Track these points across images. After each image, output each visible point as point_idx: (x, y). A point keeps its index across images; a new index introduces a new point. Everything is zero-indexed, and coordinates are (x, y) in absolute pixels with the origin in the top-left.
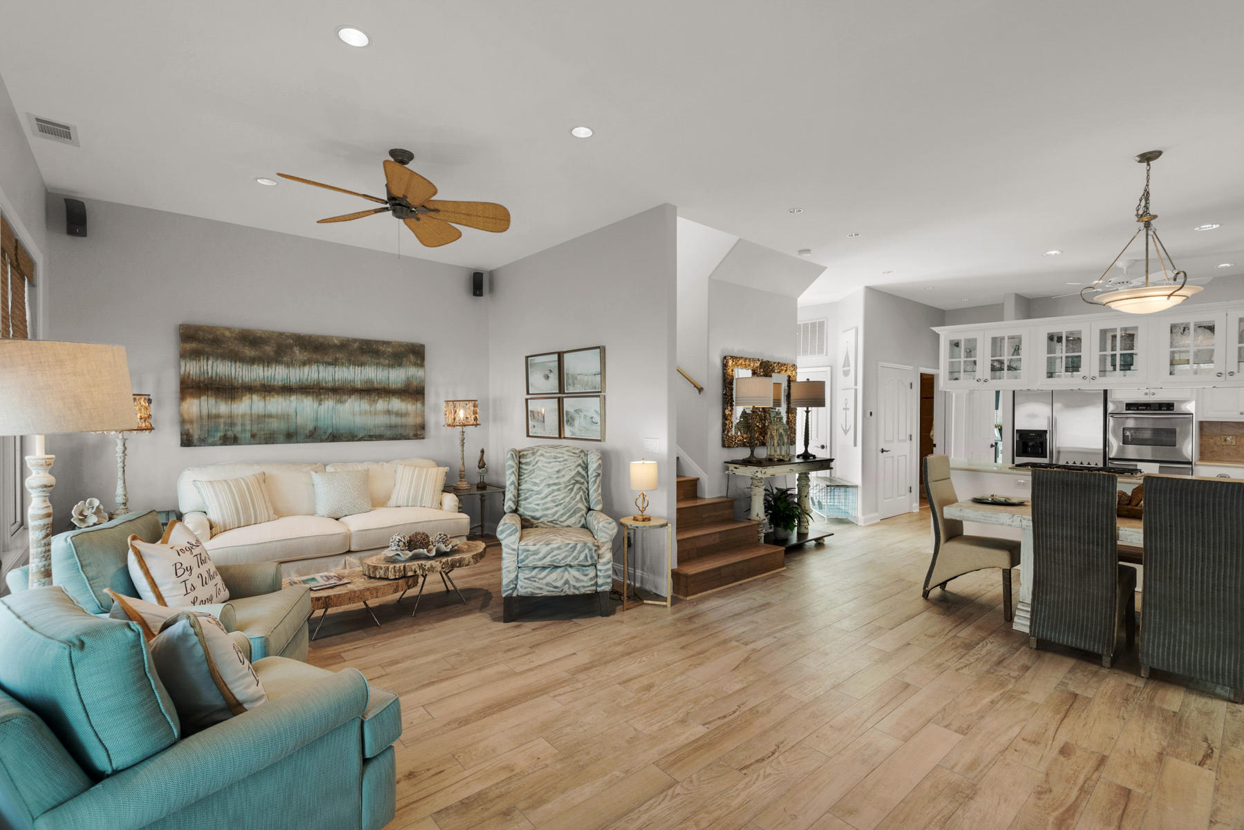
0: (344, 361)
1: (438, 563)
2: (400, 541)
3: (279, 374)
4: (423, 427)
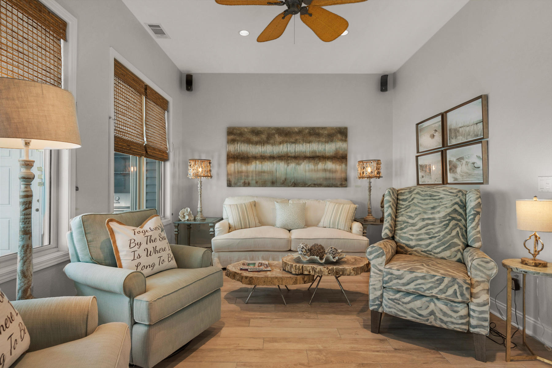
0: (300, 140)
1: (325, 269)
2: (303, 248)
3: (268, 149)
4: (346, 180)
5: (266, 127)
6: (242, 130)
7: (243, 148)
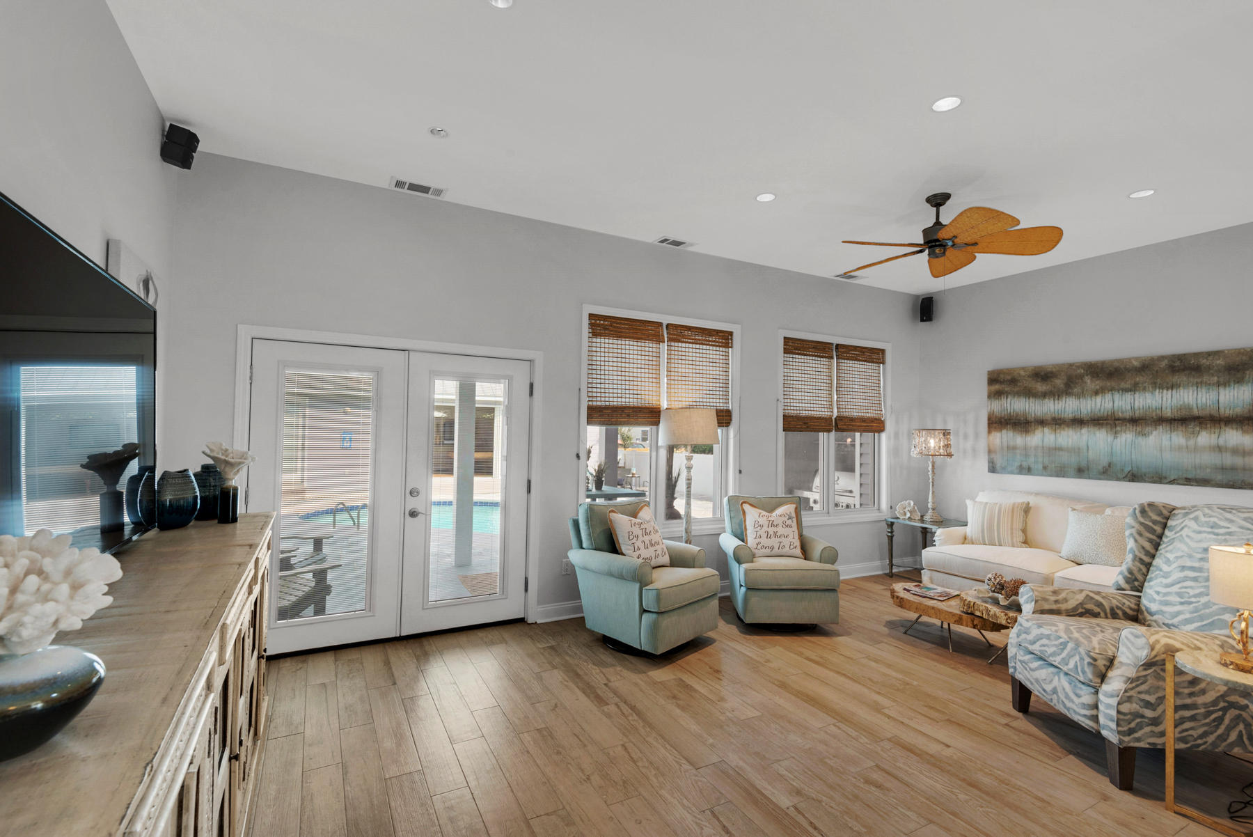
0: (1146, 385)
3: (1069, 406)
5: (1064, 364)
6: (1015, 373)
7: (1017, 405)
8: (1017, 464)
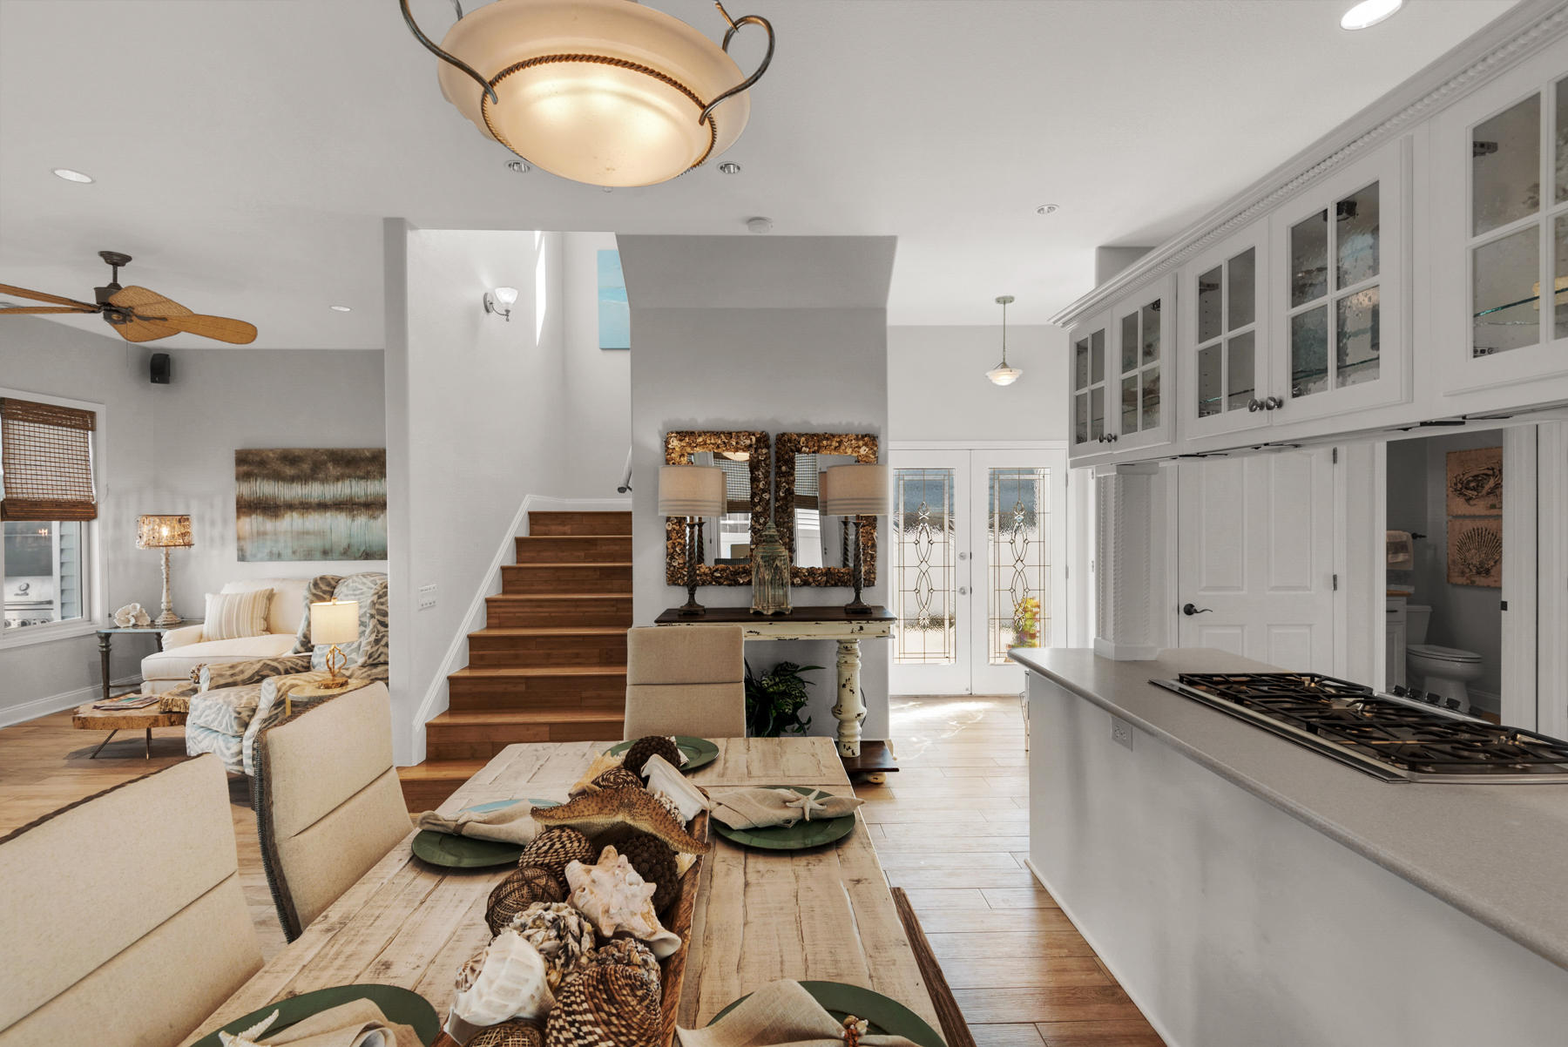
5: (310, 450)
6: (264, 455)
7: (266, 488)
8: (267, 550)
